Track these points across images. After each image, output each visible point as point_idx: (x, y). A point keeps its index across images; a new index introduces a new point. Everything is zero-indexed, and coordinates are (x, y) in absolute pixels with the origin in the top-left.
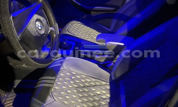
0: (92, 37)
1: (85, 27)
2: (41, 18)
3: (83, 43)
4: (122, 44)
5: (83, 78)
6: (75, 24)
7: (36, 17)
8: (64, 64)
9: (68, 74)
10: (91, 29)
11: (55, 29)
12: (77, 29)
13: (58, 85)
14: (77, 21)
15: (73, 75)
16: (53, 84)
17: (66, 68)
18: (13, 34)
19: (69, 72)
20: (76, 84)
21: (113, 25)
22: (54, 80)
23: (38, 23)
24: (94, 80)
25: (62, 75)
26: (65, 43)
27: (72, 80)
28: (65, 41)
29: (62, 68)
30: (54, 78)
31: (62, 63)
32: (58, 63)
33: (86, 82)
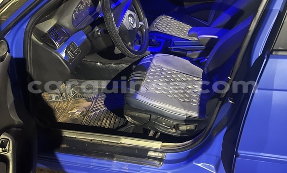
0: (185, 34)
1: (177, 22)
2: (133, 13)
3: (173, 40)
4: (216, 37)
5: (174, 74)
6: (164, 19)
7: (128, 12)
8: (154, 61)
9: (158, 70)
10: (184, 25)
11: (144, 23)
12: (167, 24)
13: (149, 79)
14: (166, 15)
15: (164, 71)
16: (145, 77)
17: (155, 64)
18: (114, 27)
19: (159, 68)
20: (167, 78)
21: (211, 18)
22: (146, 74)
23: (130, 18)
24: (185, 76)
25: (152, 70)
26: (153, 40)
27: (163, 75)
28: (153, 38)
29: (152, 64)
30: (145, 72)
31: (151, 60)
32: (147, 60)
33: (177, 77)
